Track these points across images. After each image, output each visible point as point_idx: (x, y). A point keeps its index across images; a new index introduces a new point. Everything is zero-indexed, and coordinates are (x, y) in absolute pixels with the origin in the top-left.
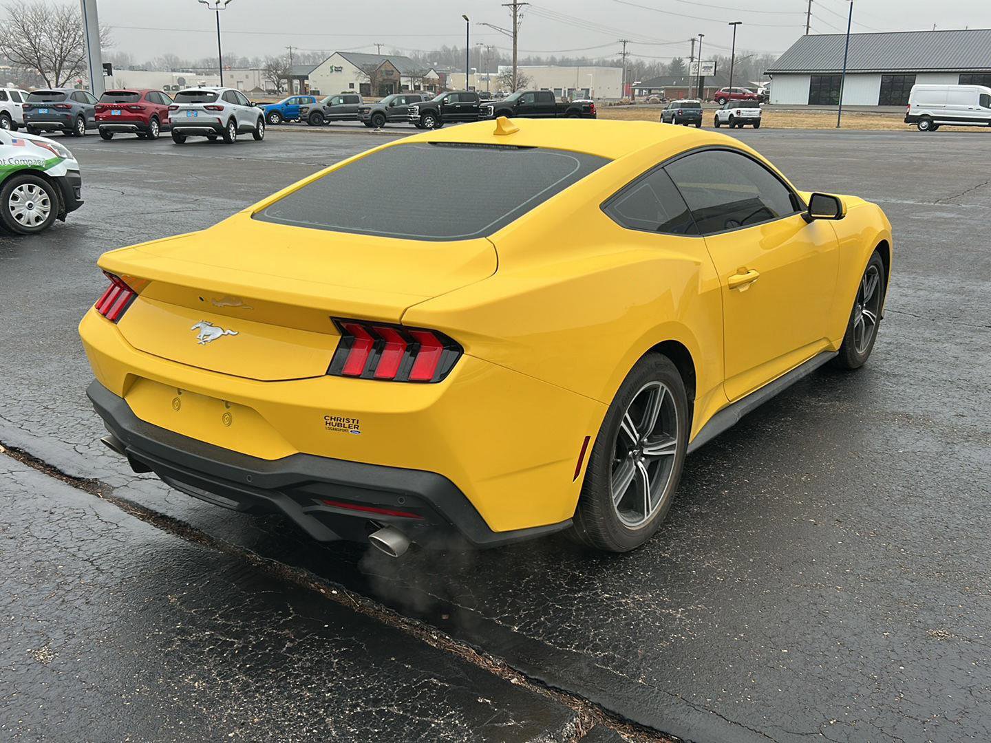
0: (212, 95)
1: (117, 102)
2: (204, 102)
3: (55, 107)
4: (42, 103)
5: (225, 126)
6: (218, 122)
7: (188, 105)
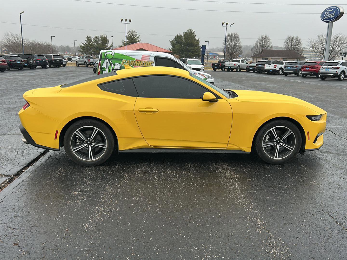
0: (337, 63)
1: (308, 65)
2: (333, 66)
3: (293, 67)
4: (289, 65)
5: (339, 74)
6: (336, 73)
7: (326, 66)
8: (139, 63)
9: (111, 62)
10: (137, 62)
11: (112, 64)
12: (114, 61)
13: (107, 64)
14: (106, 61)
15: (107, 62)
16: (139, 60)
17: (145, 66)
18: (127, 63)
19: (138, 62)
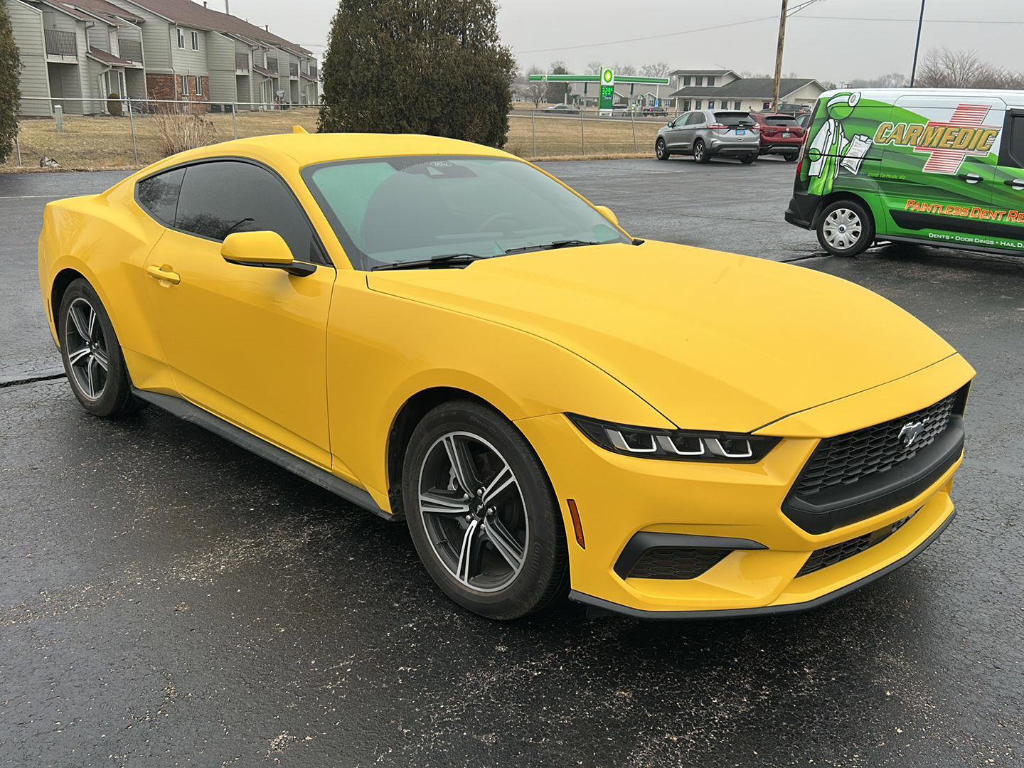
8: (939, 136)
9: (841, 131)
10: (930, 133)
11: (844, 140)
12: (850, 128)
13: (827, 137)
14: (826, 126)
15: (829, 130)
16: (941, 125)
17: (958, 146)
18: (895, 134)
19: (934, 133)
